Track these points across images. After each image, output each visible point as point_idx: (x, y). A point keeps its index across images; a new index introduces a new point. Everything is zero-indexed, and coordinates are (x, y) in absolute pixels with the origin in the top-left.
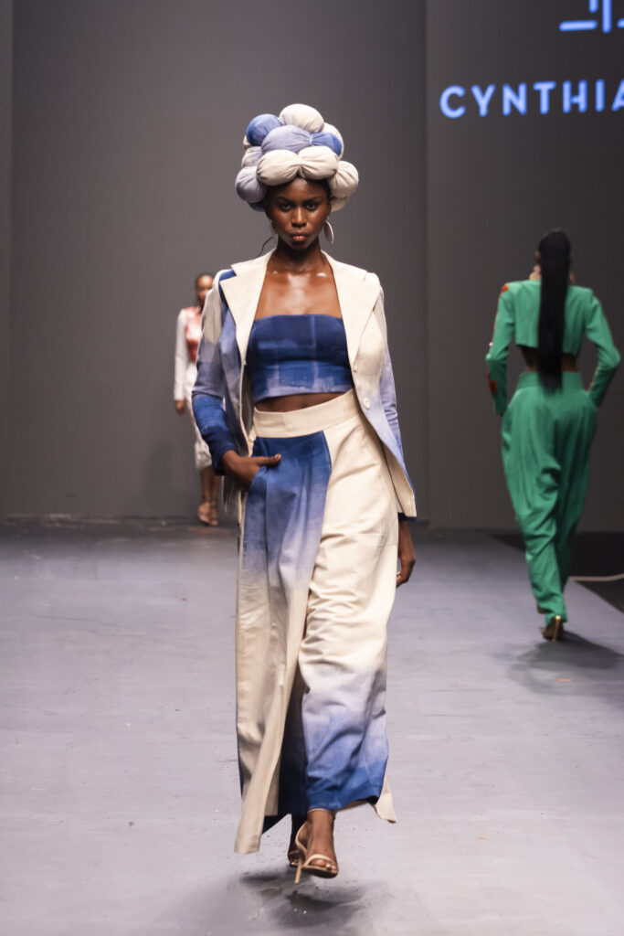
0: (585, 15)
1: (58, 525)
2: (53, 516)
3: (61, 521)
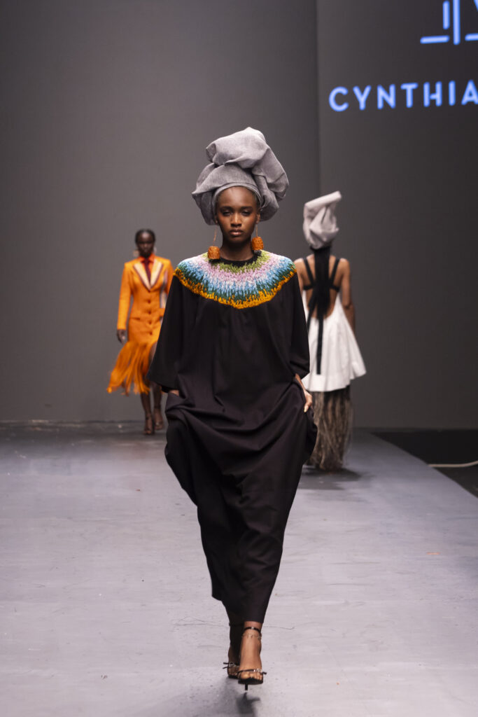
0: (440, 32)
1: (39, 429)
2: (34, 421)
3: (41, 426)
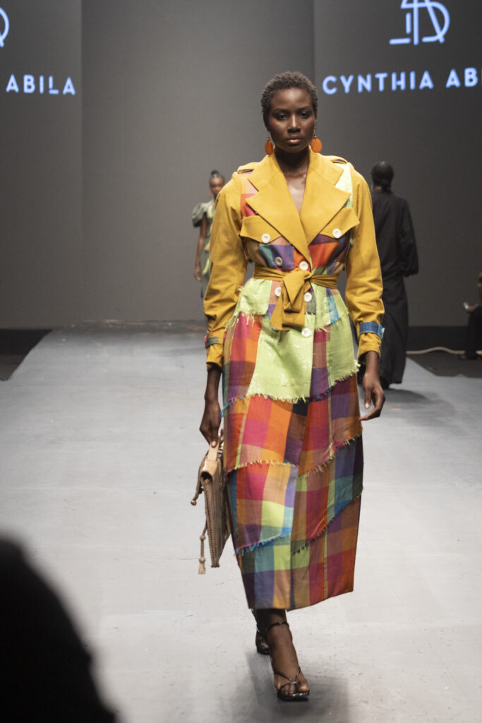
0: (404, 35)
1: (111, 326)
2: (108, 321)
3: (113, 324)
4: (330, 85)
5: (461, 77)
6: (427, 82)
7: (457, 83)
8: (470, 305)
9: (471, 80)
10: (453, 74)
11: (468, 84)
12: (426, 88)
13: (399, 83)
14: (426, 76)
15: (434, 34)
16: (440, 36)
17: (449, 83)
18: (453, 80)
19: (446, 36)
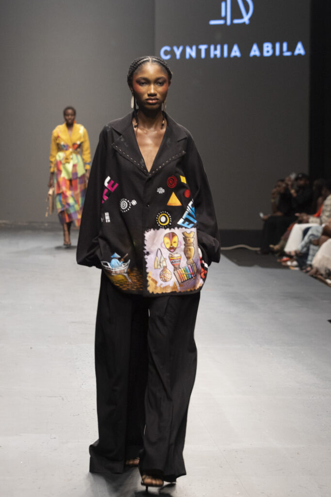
0: (220, 18)
1: (3, 225)
4: (166, 53)
5: (261, 49)
6: (236, 52)
7: (257, 53)
8: (265, 214)
9: (268, 52)
10: (255, 47)
11: (266, 54)
12: (235, 57)
13: (216, 52)
14: (236, 48)
15: (241, 17)
16: (246, 19)
17: (252, 54)
18: (255, 51)
19: (250, 19)
